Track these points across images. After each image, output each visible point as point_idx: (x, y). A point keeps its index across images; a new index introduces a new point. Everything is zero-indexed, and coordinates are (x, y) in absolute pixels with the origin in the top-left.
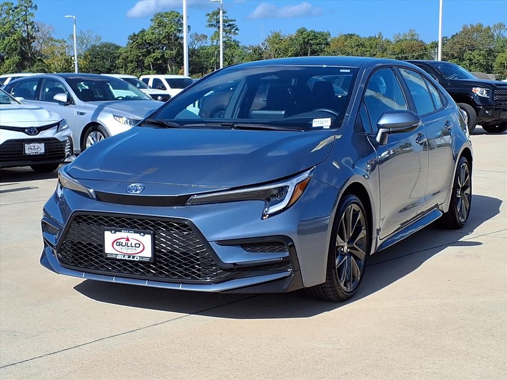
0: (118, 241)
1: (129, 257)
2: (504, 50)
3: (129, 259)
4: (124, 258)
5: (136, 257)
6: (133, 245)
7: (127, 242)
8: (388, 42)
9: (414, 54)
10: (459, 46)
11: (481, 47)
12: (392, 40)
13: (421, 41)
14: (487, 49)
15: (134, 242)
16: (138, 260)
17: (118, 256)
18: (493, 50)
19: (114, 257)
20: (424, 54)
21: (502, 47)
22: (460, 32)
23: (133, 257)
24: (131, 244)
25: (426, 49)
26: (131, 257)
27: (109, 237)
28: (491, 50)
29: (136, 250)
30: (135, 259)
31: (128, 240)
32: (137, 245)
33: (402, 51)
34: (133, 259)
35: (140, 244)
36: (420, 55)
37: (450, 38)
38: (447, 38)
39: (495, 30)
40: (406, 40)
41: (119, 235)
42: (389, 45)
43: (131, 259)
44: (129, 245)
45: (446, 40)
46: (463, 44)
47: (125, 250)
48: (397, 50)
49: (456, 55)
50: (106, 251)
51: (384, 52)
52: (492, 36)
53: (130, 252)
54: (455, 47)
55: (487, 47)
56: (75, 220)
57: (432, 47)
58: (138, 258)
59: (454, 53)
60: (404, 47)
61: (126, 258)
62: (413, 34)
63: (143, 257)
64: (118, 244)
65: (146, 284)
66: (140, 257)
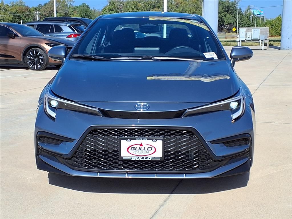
0: (132, 147)
1: (143, 158)
2: (74, 13)
3: (142, 159)
4: (138, 159)
5: (148, 158)
6: (146, 149)
7: (140, 147)
8: (8, 6)
9: (23, 14)
10: (48, 10)
11: (61, 11)
12: (9, 5)
13: (27, 6)
14: (65, 13)
15: (147, 147)
16: (150, 160)
17: (133, 158)
18: (68, 13)
19: (129, 159)
20: (29, 14)
21: (72, 12)
22: (49, 2)
23: (147, 158)
24: (144, 148)
25: (30, 11)
26: (145, 158)
27: (125, 144)
28: (66, 13)
29: (148, 152)
30: (148, 159)
31: (141, 145)
32: (149, 149)
33: (17, 12)
34: (146, 159)
35: (152, 148)
36: (27, 14)
37: (43, 5)
38: (41, 5)
39: (68, 2)
40: (17, 5)
41: (133, 142)
42: (8, 8)
43: (144, 159)
44: (143, 148)
45: (41, 6)
46: (51, 9)
47: (138, 153)
48: (14, 11)
49: (47, 15)
50: (122, 155)
51: (5, 12)
52: (67, 5)
53: (142, 154)
54: (46, 11)
55: (64, 11)
56: (90, 133)
57: (33, 10)
58: (151, 158)
59: (46, 14)
60: (17, 10)
61: (140, 159)
62: (21, 2)
63: (154, 157)
64: (132, 149)
65: (156, 177)
66: (152, 157)
